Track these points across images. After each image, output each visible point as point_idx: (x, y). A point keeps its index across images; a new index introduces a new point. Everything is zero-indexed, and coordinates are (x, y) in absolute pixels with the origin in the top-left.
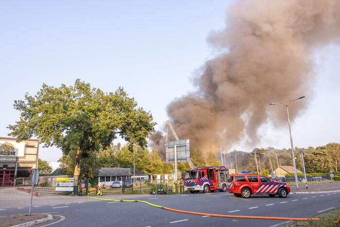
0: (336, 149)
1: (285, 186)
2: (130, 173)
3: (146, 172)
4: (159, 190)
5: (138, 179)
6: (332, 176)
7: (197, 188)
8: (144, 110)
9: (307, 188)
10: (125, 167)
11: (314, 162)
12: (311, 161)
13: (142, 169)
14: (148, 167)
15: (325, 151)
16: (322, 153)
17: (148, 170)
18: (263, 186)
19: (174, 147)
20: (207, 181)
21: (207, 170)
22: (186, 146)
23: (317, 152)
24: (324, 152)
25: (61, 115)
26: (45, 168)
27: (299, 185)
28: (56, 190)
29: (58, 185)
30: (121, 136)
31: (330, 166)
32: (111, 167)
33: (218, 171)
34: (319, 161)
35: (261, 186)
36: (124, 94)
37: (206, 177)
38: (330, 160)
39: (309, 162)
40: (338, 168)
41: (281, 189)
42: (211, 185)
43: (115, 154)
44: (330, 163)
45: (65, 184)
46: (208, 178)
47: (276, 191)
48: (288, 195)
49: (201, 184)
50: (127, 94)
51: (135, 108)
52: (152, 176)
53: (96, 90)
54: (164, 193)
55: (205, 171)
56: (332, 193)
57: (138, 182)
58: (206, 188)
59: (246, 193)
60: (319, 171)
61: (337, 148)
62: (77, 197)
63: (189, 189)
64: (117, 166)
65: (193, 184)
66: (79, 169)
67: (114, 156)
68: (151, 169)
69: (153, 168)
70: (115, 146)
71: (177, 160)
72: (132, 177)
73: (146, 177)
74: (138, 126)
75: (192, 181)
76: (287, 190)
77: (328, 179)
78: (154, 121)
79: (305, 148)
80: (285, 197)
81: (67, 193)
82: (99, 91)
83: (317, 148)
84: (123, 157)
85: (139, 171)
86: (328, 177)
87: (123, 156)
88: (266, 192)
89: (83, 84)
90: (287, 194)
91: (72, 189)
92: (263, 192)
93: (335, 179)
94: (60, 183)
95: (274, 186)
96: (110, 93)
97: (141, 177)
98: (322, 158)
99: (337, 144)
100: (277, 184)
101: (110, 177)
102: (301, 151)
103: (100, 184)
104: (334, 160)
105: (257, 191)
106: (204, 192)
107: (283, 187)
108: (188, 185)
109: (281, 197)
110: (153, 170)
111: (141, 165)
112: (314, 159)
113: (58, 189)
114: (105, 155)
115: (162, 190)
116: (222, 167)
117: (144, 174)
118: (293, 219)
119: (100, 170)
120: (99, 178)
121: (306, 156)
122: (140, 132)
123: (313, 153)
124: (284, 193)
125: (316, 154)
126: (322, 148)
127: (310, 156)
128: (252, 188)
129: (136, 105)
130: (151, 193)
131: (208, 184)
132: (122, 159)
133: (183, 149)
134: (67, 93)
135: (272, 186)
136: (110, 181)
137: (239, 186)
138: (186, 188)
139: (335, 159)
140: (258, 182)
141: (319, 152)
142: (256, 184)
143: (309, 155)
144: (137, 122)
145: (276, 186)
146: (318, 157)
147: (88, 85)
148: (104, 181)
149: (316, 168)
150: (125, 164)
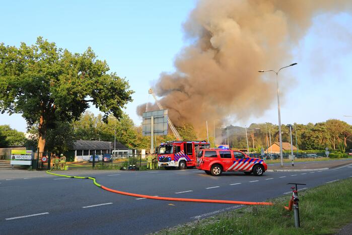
0: (335, 126)
1: (262, 163)
2: (111, 147)
3: (130, 146)
4: (131, 166)
5: (120, 153)
6: (327, 153)
7: (172, 164)
8: (117, 76)
9: (293, 165)
10: (107, 141)
11: (312, 138)
12: (309, 138)
13: (126, 143)
14: (132, 141)
15: (324, 127)
16: (320, 129)
17: (132, 144)
18: (236, 162)
19: (151, 119)
20: (183, 156)
21: (185, 144)
22: (163, 117)
23: (316, 128)
24: (322, 129)
25: (13, 77)
26: (21, 140)
27: (283, 163)
28: (11, 164)
29: (14, 158)
30: (95, 105)
31: (327, 143)
32: (92, 140)
33: (197, 145)
34: (317, 137)
35: (234, 162)
36: (92, 55)
37: (182, 152)
38: (329, 137)
39: (307, 138)
40: (336, 145)
41: (256, 166)
42: (188, 161)
43: (95, 126)
44: (328, 140)
45: (22, 157)
46: (185, 153)
47: (251, 169)
48: (264, 173)
49: (176, 160)
50: (96, 56)
51: (107, 73)
52: (136, 150)
53: (63, 51)
54: (137, 169)
55: (182, 145)
56: (316, 172)
57: (120, 157)
58: (181, 164)
59: (217, 170)
60: (316, 148)
61: (337, 124)
62: (35, 171)
63: (162, 165)
64: (98, 140)
65: (167, 160)
66: (44, 141)
67: (94, 129)
68: (136, 143)
69: (139, 142)
70: (96, 118)
71: (154, 133)
72: (113, 151)
73: (130, 152)
74: (110, 94)
75: (166, 156)
76: (264, 168)
77: (324, 156)
78: (130, 89)
79: (304, 125)
80: (261, 175)
81: (25, 167)
82: (66, 51)
83: (316, 124)
84: (105, 130)
85: (122, 145)
86: (324, 155)
87: (105, 128)
88: (239, 169)
89: (47, 43)
90: (264, 171)
91: (29, 163)
92: (236, 169)
93: (330, 156)
94: (16, 156)
95: (250, 162)
96: (76, 54)
97: (123, 151)
98: (320, 135)
99: (337, 120)
100: (252, 160)
101: (88, 150)
102: (300, 127)
103: (77, 159)
104: (333, 137)
105: (229, 169)
106: (179, 168)
107: (259, 164)
108: (162, 160)
109: (256, 175)
110: (139, 145)
111: (125, 138)
112: (311, 136)
113: (13, 162)
114: (85, 127)
115: (134, 165)
116: (203, 141)
117: (127, 148)
118: (245, 203)
119: (75, 143)
120: (76, 151)
121: (305, 132)
122: (112, 101)
123: (311, 130)
124: (259, 171)
125: (315, 130)
126: (321, 124)
127: (308, 133)
128: (223, 165)
129: (108, 69)
130: (122, 169)
131: (184, 160)
132: (103, 132)
133: (161, 120)
134: (28, 53)
135: (247, 163)
136: (88, 155)
137: (209, 163)
138: (159, 164)
139: (334, 135)
140: (231, 157)
141: (317, 129)
142: (227, 160)
143: (306, 131)
144: (107, 89)
145: (252, 163)
146: (317, 134)
147: (53, 45)
148: (82, 155)
149: (313, 145)
150: (107, 137)
